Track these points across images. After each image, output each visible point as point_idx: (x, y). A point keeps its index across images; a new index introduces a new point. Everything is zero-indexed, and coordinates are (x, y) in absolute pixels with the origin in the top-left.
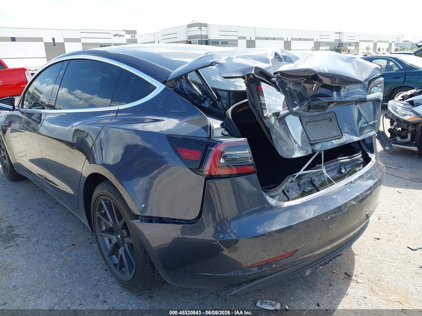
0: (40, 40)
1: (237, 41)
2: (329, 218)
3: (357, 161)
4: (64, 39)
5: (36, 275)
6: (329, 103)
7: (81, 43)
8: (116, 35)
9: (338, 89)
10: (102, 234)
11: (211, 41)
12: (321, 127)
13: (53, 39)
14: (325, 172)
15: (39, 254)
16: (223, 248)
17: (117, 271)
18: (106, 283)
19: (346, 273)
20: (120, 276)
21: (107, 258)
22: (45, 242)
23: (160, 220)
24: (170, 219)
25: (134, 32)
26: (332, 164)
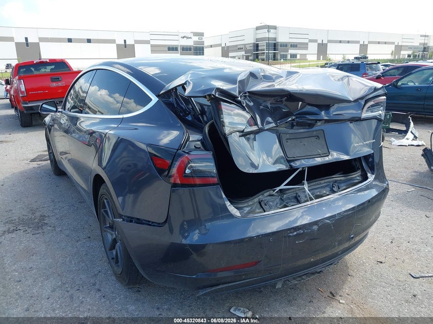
0: (113, 41)
1: (307, 44)
2: (295, 233)
3: (354, 180)
4: (135, 41)
5: (51, 260)
6: (316, 121)
7: (149, 45)
8: (184, 37)
9: (327, 107)
10: (106, 229)
11: (280, 44)
12: (304, 145)
13: (125, 41)
14: (307, 189)
15: (58, 243)
16: (193, 252)
17: (113, 264)
18: (105, 274)
19: (331, 293)
20: (116, 268)
21: (108, 252)
22: (67, 232)
23: (139, 221)
24: (146, 220)
25: (201, 34)
26: (323, 181)
